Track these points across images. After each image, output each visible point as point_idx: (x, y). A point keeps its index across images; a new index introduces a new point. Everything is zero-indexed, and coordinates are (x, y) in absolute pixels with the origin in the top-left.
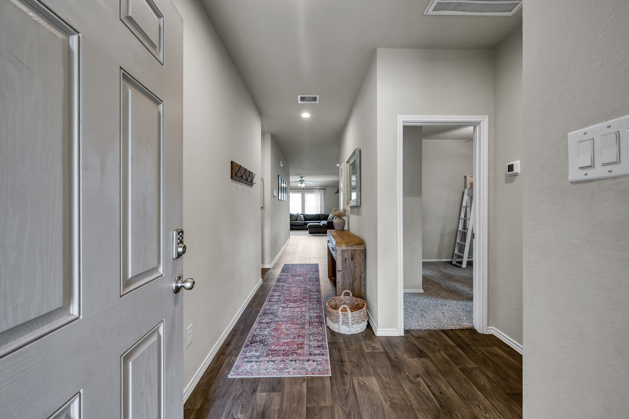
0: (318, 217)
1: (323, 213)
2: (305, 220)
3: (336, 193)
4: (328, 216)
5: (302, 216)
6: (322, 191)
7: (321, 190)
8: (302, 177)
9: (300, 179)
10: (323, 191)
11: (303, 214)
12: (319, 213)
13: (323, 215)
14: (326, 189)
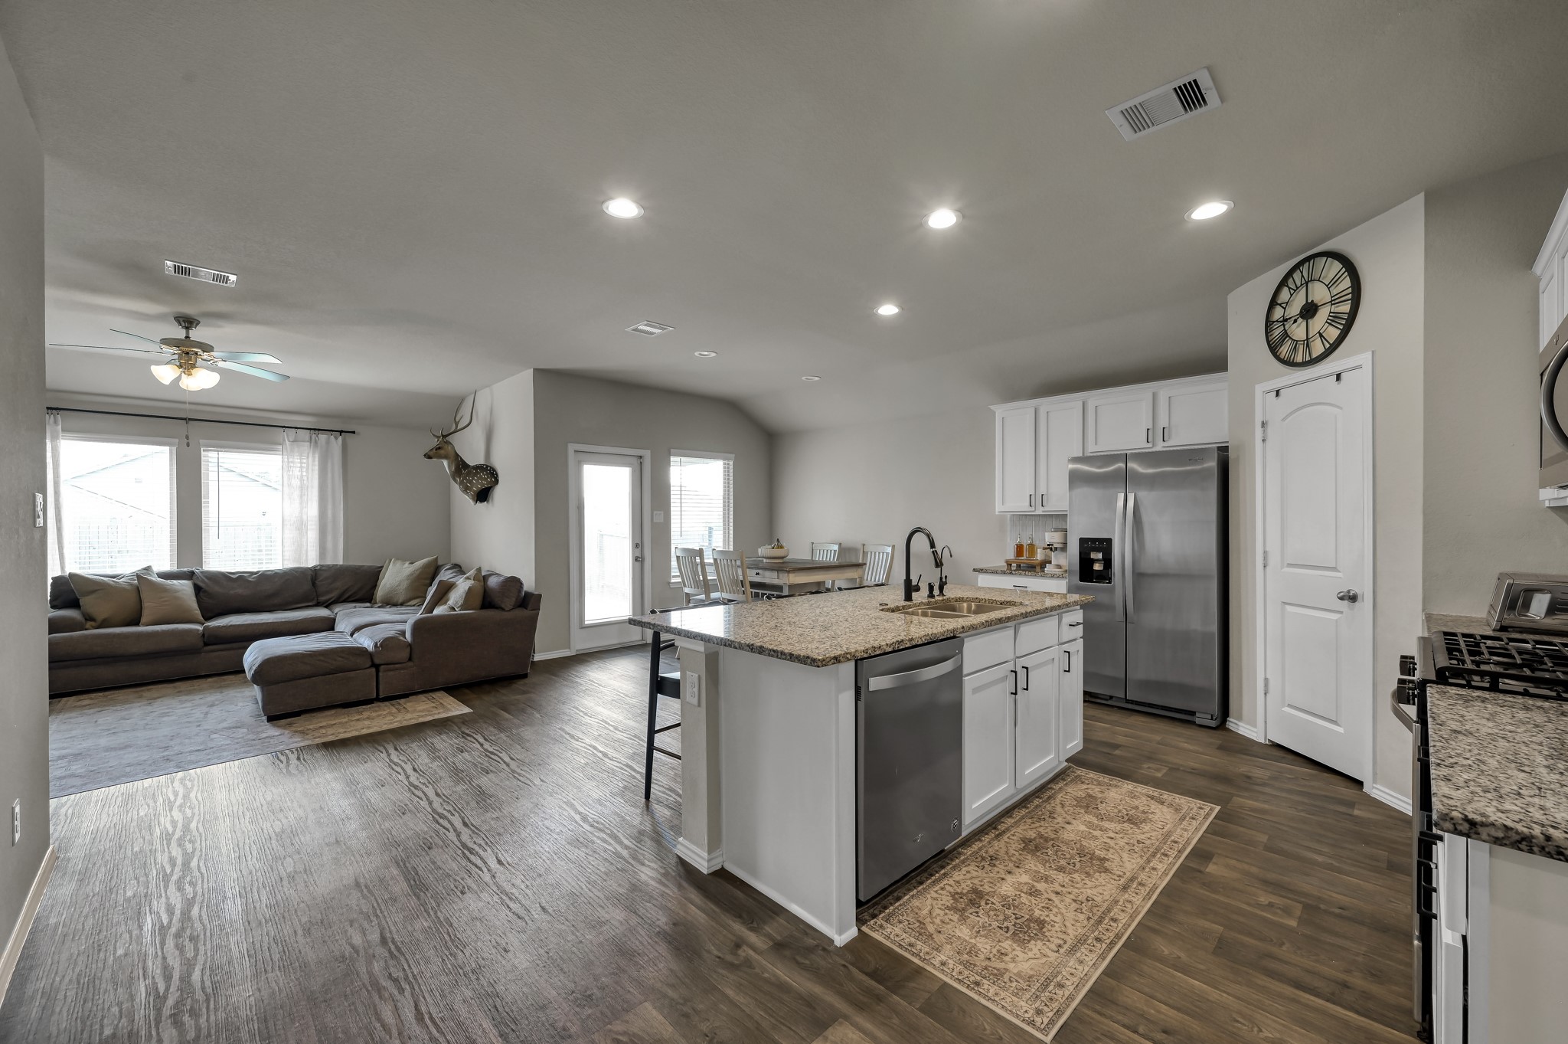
0: (307, 586)
1: (337, 558)
2: (209, 614)
3: (428, 456)
4: (373, 576)
5: (185, 586)
6: (328, 442)
7: (323, 437)
8: (188, 322)
9: (180, 333)
10: (336, 444)
11: (190, 576)
12: (311, 561)
13: (337, 573)
14: (354, 432)
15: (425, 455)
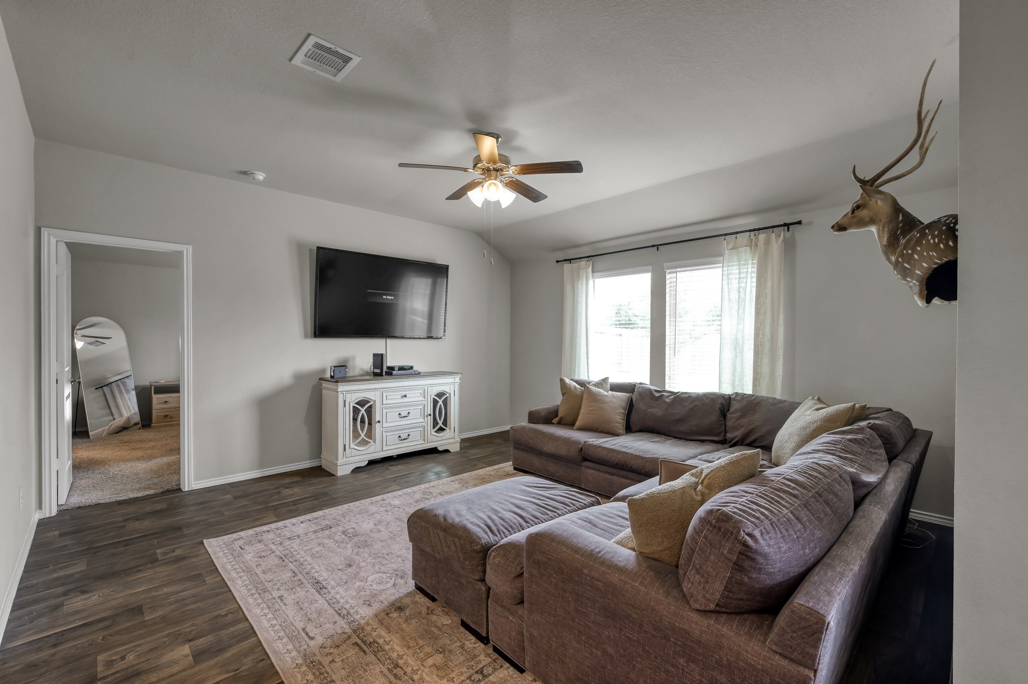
6: (768, 242)
7: (762, 236)
10: (776, 242)
14: (799, 223)
15: (832, 227)
